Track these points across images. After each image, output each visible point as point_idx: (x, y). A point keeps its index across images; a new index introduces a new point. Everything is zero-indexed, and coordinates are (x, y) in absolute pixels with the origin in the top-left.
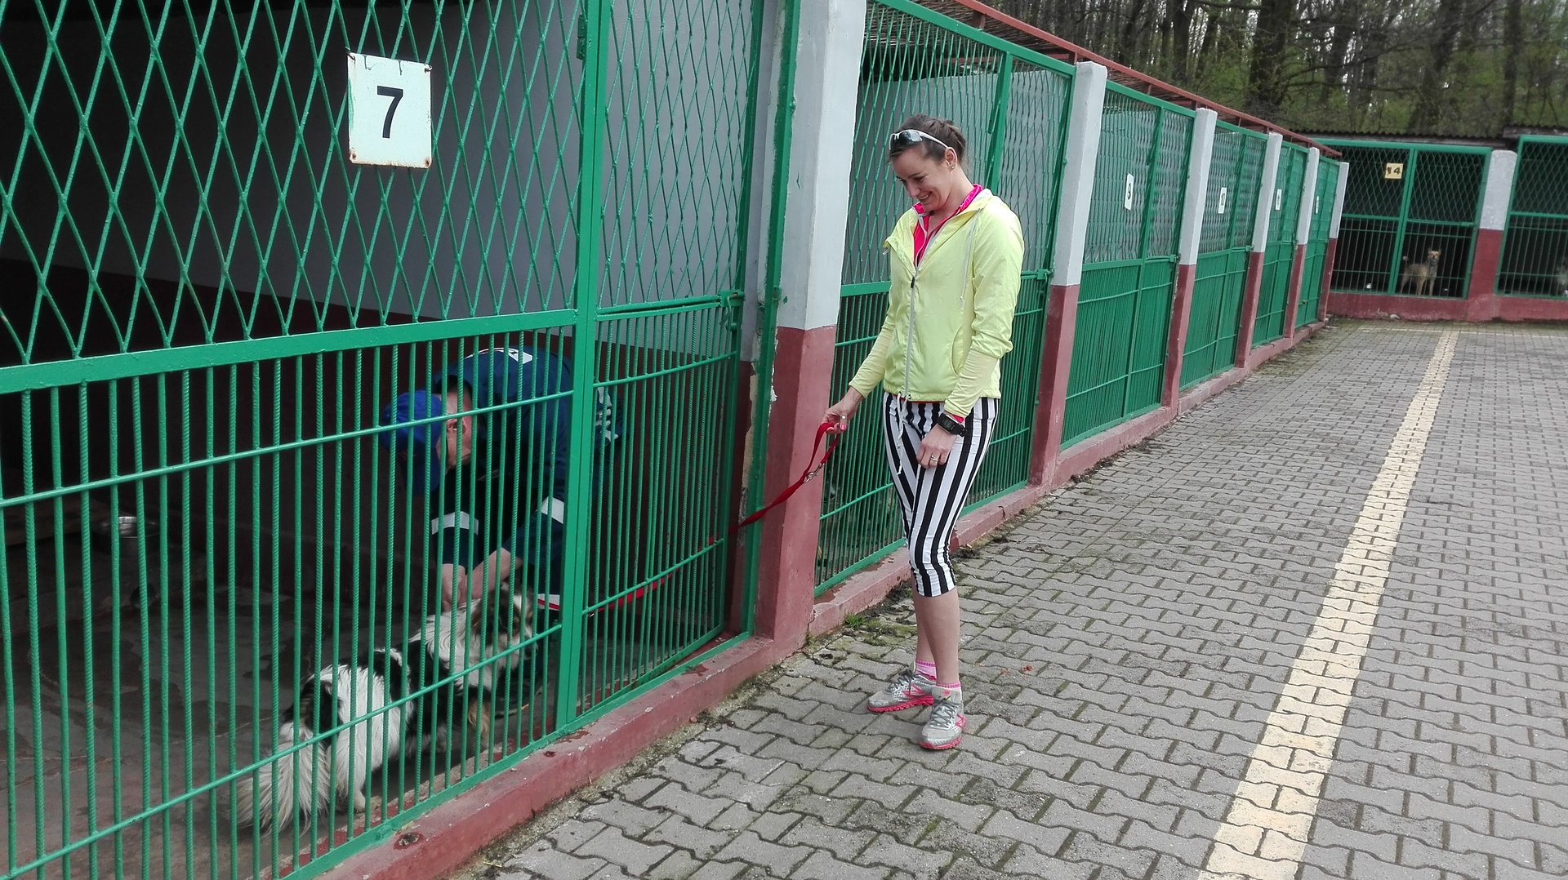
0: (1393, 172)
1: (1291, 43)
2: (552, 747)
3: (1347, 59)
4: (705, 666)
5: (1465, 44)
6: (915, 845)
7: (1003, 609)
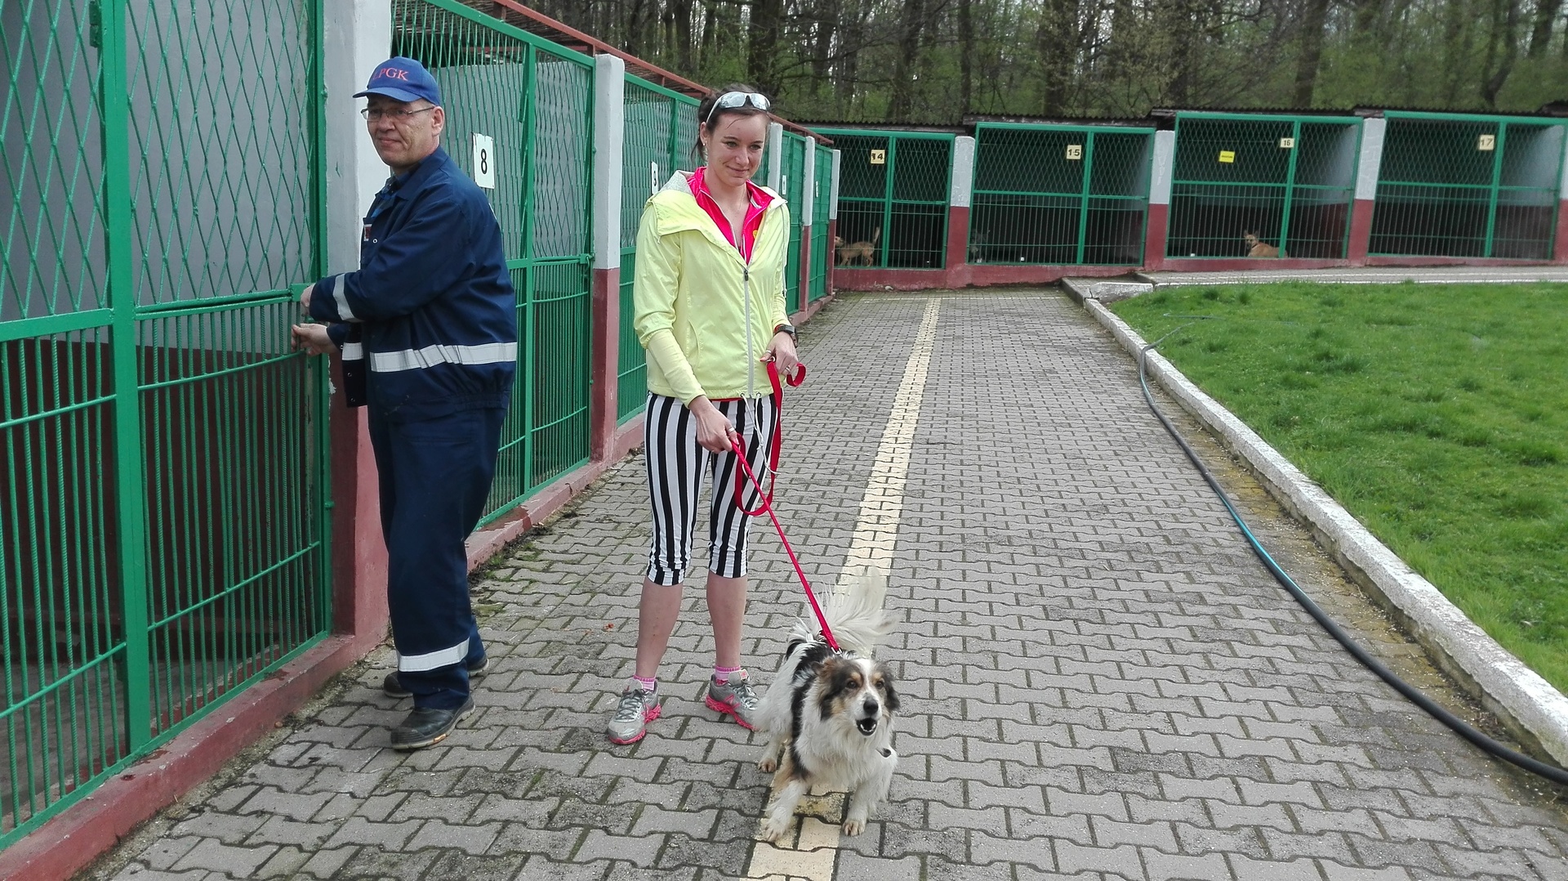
0: (877, 157)
1: (781, 38)
2: (129, 771)
3: (831, 53)
4: (285, 670)
5: (927, 39)
6: (523, 798)
7: (580, 578)
